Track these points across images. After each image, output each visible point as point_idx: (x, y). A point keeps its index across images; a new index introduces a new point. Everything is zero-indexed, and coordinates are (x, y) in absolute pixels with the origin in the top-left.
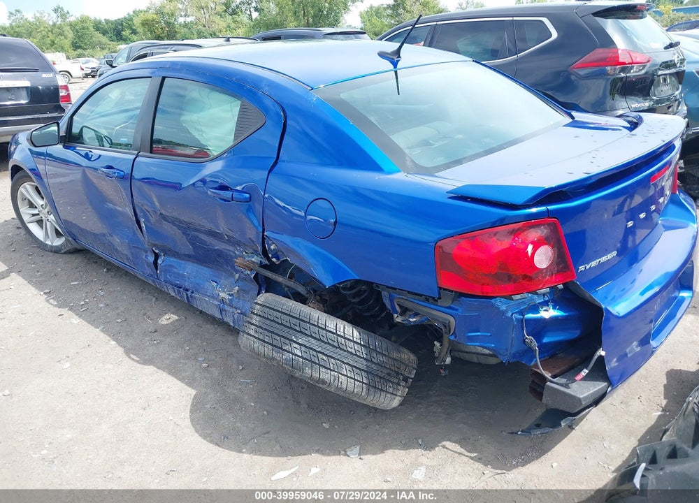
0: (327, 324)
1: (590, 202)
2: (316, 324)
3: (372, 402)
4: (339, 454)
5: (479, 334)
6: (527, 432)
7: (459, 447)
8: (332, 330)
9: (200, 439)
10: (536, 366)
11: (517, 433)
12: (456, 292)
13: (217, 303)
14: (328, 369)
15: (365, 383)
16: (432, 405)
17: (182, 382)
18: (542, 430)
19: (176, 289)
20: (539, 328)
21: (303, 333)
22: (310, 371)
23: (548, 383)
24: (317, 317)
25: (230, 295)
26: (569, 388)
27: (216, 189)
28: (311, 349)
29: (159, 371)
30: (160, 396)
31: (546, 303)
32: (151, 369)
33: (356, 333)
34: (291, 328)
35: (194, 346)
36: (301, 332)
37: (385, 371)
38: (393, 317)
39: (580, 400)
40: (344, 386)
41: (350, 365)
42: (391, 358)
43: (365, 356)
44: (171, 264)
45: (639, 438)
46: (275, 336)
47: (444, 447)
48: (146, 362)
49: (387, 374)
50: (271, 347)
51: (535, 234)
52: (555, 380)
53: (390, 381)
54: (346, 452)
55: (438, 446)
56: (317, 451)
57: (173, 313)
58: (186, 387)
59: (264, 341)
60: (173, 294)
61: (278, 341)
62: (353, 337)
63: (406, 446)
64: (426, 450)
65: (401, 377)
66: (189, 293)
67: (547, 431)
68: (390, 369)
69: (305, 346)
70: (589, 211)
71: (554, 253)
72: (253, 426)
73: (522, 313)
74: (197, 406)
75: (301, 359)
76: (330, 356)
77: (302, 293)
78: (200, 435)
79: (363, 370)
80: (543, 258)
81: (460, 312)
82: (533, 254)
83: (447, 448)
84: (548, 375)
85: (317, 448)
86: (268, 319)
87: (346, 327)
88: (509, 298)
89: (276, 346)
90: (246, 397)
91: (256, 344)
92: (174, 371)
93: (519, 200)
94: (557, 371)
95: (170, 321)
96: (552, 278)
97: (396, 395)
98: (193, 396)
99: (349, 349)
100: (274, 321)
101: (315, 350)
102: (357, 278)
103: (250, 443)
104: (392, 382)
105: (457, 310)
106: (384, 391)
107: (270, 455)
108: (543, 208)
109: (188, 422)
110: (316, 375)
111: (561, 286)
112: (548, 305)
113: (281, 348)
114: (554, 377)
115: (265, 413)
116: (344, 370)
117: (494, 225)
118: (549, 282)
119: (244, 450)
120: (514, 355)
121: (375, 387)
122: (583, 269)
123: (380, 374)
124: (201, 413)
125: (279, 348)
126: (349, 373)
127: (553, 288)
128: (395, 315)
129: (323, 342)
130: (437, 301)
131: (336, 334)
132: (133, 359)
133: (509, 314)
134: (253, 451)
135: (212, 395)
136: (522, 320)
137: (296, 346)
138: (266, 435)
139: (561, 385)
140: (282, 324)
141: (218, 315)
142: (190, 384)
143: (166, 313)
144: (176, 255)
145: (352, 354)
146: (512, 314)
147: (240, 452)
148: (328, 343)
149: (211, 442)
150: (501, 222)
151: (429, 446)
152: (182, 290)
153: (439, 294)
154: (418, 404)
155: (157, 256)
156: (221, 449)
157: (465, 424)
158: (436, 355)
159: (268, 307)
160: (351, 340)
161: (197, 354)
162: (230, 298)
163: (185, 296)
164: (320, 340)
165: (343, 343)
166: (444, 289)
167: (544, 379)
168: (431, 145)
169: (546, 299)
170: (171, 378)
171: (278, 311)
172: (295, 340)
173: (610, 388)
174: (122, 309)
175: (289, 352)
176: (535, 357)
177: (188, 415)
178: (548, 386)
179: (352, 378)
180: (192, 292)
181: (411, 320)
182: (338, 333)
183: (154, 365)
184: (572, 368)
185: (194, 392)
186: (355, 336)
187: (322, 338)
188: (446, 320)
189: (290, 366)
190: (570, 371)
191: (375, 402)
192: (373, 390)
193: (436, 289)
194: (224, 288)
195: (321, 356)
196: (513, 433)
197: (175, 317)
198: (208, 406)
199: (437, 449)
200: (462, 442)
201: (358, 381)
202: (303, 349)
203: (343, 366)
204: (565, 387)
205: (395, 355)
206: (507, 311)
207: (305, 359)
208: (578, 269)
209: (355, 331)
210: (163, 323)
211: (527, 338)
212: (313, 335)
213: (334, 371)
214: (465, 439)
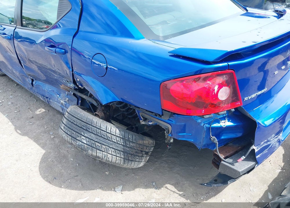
0: (101, 126)
1: (254, 60)
2: (95, 126)
3: (127, 167)
4: (111, 190)
5: (185, 134)
6: (209, 184)
7: (174, 188)
8: (104, 130)
9: (42, 179)
10: (216, 151)
11: (204, 185)
12: (171, 112)
13: (60, 105)
14: (101, 151)
15: (122, 158)
16: (163, 163)
17: (39, 146)
18: (218, 185)
19: (43, 97)
20: (219, 132)
21: (88, 131)
22: (91, 152)
23: (222, 162)
24: (96, 122)
25: (65, 102)
26: (234, 165)
27: (49, 47)
28: (92, 140)
29: (29, 139)
30: (26, 154)
31: (224, 118)
32: (26, 138)
33: (118, 131)
34: (81, 127)
35: (49, 126)
36: (86, 130)
37: (134, 151)
38: (140, 122)
39: (239, 172)
40: (110, 160)
41: (114, 149)
42: (138, 144)
43: (122, 144)
44: (39, 84)
45: (268, 185)
46: (73, 132)
47: (166, 187)
48: (24, 134)
49: (136, 152)
50: (70, 137)
51: (220, 80)
52: (226, 160)
53: (137, 156)
54: (115, 189)
55: (163, 187)
56: (100, 188)
57: (43, 108)
58: (41, 149)
59: (67, 134)
60: (42, 99)
61: (75, 134)
62: (116, 133)
63: (147, 187)
64: (156, 189)
65: (144, 153)
66: (48, 99)
67: (220, 185)
68: (137, 150)
69: (88, 138)
70: (253, 65)
71: (231, 90)
72: (70, 172)
73: (210, 124)
74: (44, 159)
75: (86, 145)
76: (102, 144)
77: (95, 105)
78: (42, 177)
79: (121, 151)
80: (224, 94)
81: (174, 122)
82: (218, 92)
83: (167, 188)
84: (222, 157)
85: (100, 186)
86: (70, 121)
87: (112, 128)
88: (202, 117)
89: (73, 137)
90: (69, 156)
91: (64, 135)
92: (36, 140)
93: (211, 59)
94: (228, 154)
95: (41, 112)
96: (228, 105)
97: (141, 162)
98: (43, 154)
99: (113, 140)
100: (73, 123)
101: (94, 141)
102: (119, 100)
103: (67, 182)
104: (139, 156)
105: (172, 121)
106: (133, 161)
107: (76, 189)
108: (225, 64)
109: (37, 169)
110: (94, 154)
111: (233, 110)
112: (225, 119)
113: (76, 139)
114: (225, 158)
115: (77, 164)
116: (110, 151)
117: (196, 73)
118: (226, 107)
119: (63, 186)
120: (204, 146)
121: (128, 160)
122: (247, 99)
123: (131, 152)
124: (45, 164)
125: (74, 138)
126: (113, 153)
127: (229, 111)
128: (141, 121)
129: (99, 136)
130: (161, 116)
131: (106, 132)
132: (18, 133)
133: (202, 125)
134: (67, 187)
135: (52, 154)
136: (209, 128)
137: (84, 138)
138: (76, 178)
139: (230, 163)
140: (76, 125)
141: (61, 111)
142: (43, 147)
143: (39, 108)
144: (40, 80)
145: (115, 142)
146: (204, 124)
147: (61, 187)
148: (101, 137)
149: (47, 181)
150: (200, 72)
151: (158, 187)
152: (45, 97)
153: (162, 113)
154: (156, 162)
155: (33, 80)
156: (51, 185)
157: (178, 174)
158: (166, 137)
159: (71, 115)
160: (114, 135)
161: (50, 130)
162: (65, 103)
163: (47, 100)
164: (97, 135)
165: (110, 137)
166: (165, 110)
167: (220, 160)
168: (168, 24)
169: (225, 115)
170: (34, 143)
171: (75, 117)
172: (83, 134)
173: (256, 165)
174: (19, 105)
175: (80, 141)
176: (216, 146)
177: (38, 165)
178: (222, 164)
179: (115, 156)
180: (50, 99)
181: (150, 123)
182: (107, 131)
183: (28, 136)
184: (236, 152)
185: (44, 151)
186: (117, 133)
187: (98, 134)
188: (167, 126)
189: (80, 148)
190: (235, 155)
191: (128, 166)
192: (127, 161)
193: (161, 110)
194: (62, 98)
195: (97, 144)
196: (202, 184)
197: (44, 110)
198: (50, 160)
199: (162, 188)
200: (176, 185)
201: (118, 157)
202: (87, 139)
203: (110, 149)
204: (232, 165)
205: (141, 142)
206: (201, 123)
207: (88, 145)
208: (244, 99)
209: (117, 130)
210: (37, 113)
211: (211, 138)
212: (93, 132)
213: (104, 152)
214: (177, 183)
